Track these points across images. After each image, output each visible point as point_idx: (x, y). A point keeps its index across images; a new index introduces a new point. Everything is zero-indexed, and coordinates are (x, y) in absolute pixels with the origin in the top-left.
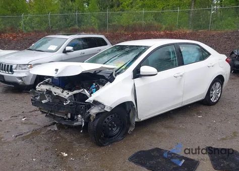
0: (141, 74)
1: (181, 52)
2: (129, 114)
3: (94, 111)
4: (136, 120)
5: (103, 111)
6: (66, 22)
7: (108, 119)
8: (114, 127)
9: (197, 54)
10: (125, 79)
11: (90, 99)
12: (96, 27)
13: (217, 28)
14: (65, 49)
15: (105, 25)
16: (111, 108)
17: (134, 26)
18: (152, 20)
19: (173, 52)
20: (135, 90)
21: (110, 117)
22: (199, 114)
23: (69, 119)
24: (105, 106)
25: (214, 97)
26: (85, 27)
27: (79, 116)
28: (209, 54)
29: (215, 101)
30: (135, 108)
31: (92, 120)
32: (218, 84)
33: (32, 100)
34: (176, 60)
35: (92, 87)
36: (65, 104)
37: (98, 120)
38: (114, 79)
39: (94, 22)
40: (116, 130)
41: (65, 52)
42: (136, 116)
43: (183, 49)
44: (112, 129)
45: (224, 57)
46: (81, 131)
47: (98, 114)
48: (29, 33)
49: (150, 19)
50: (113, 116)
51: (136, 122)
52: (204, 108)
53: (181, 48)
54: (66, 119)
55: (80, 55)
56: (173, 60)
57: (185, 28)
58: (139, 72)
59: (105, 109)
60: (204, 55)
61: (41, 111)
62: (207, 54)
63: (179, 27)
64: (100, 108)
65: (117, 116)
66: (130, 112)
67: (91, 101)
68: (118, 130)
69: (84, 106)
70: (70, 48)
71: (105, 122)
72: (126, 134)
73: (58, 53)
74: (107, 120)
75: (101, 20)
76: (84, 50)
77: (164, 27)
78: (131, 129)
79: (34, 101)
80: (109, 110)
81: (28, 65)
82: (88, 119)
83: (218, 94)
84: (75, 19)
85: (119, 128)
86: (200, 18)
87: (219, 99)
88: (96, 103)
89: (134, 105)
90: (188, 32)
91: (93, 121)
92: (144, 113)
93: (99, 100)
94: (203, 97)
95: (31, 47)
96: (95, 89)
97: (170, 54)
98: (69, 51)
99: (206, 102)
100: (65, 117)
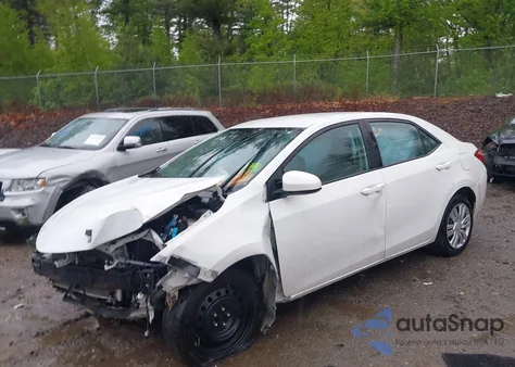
0: (285, 189)
1: (374, 139)
2: (260, 285)
3: (173, 283)
4: (278, 299)
5: (194, 281)
6: (131, 87)
7: (210, 300)
8: (226, 319)
9: (411, 144)
10: (248, 203)
11: (164, 254)
12: (196, 96)
13: (450, 91)
14: (122, 143)
15: (214, 92)
16: (214, 272)
17: (276, 91)
18: (315, 78)
19: (357, 141)
20: (272, 228)
21: (214, 296)
22: (424, 277)
23: (118, 304)
24: (198, 270)
25: (456, 237)
26: (171, 97)
27: (140, 296)
28: (438, 143)
29: (460, 245)
30: (274, 272)
31: (170, 305)
32: (463, 208)
33: (33, 261)
34: (363, 158)
35: (171, 224)
36: (106, 268)
37: (185, 303)
38: (221, 203)
39: (191, 85)
40: (230, 327)
41: (122, 148)
42: (277, 288)
43: (378, 132)
44: (220, 326)
45: (471, 148)
46: (146, 334)
47: (183, 291)
48: (51, 113)
49: (311, 78)
50: (223, 291)
51: (278, 305)
52: (436, 264)
53: (373, 129)
54: (111, 304)
55: (159, 155)
56: (358, 159)
57: (383, 93)
58: (281, 185)
59: (200, 277)
60: (426, 145)
61: (54, 286)
62: (433, 142)
63: (371, 90)
64: (187, 275)
65: (231, 292)
66: (263, 280)
67: (165, 258)
68: (235, 327)
69: (152, 271)
70: (135, 139)
71: (204, 309)
72: (256, 335)
73: (108, 151)
74: (206, 303)
75: (206, 81)
76: (166, 143)
77: (340, 91)
78: (269, 322)
79: (39, 262)
80: (210, 279)
81: (37, 179)
82: (160, 303)
83: (465, 229)
84: (152, 80)
85: (237, 322)
86: (414, 73)
87: (467, 241)
88: (177, 263)
89: (270, 264)
90: (391, 100)
91: (173, 308)
92: (296, 282)
93: (186, 256)
94: (431, 239)
95: (47, 141)
96: (176, 230)
97: (350, 145)
98: (132, 146)
99: (438, 250)
100: (109, 299)
